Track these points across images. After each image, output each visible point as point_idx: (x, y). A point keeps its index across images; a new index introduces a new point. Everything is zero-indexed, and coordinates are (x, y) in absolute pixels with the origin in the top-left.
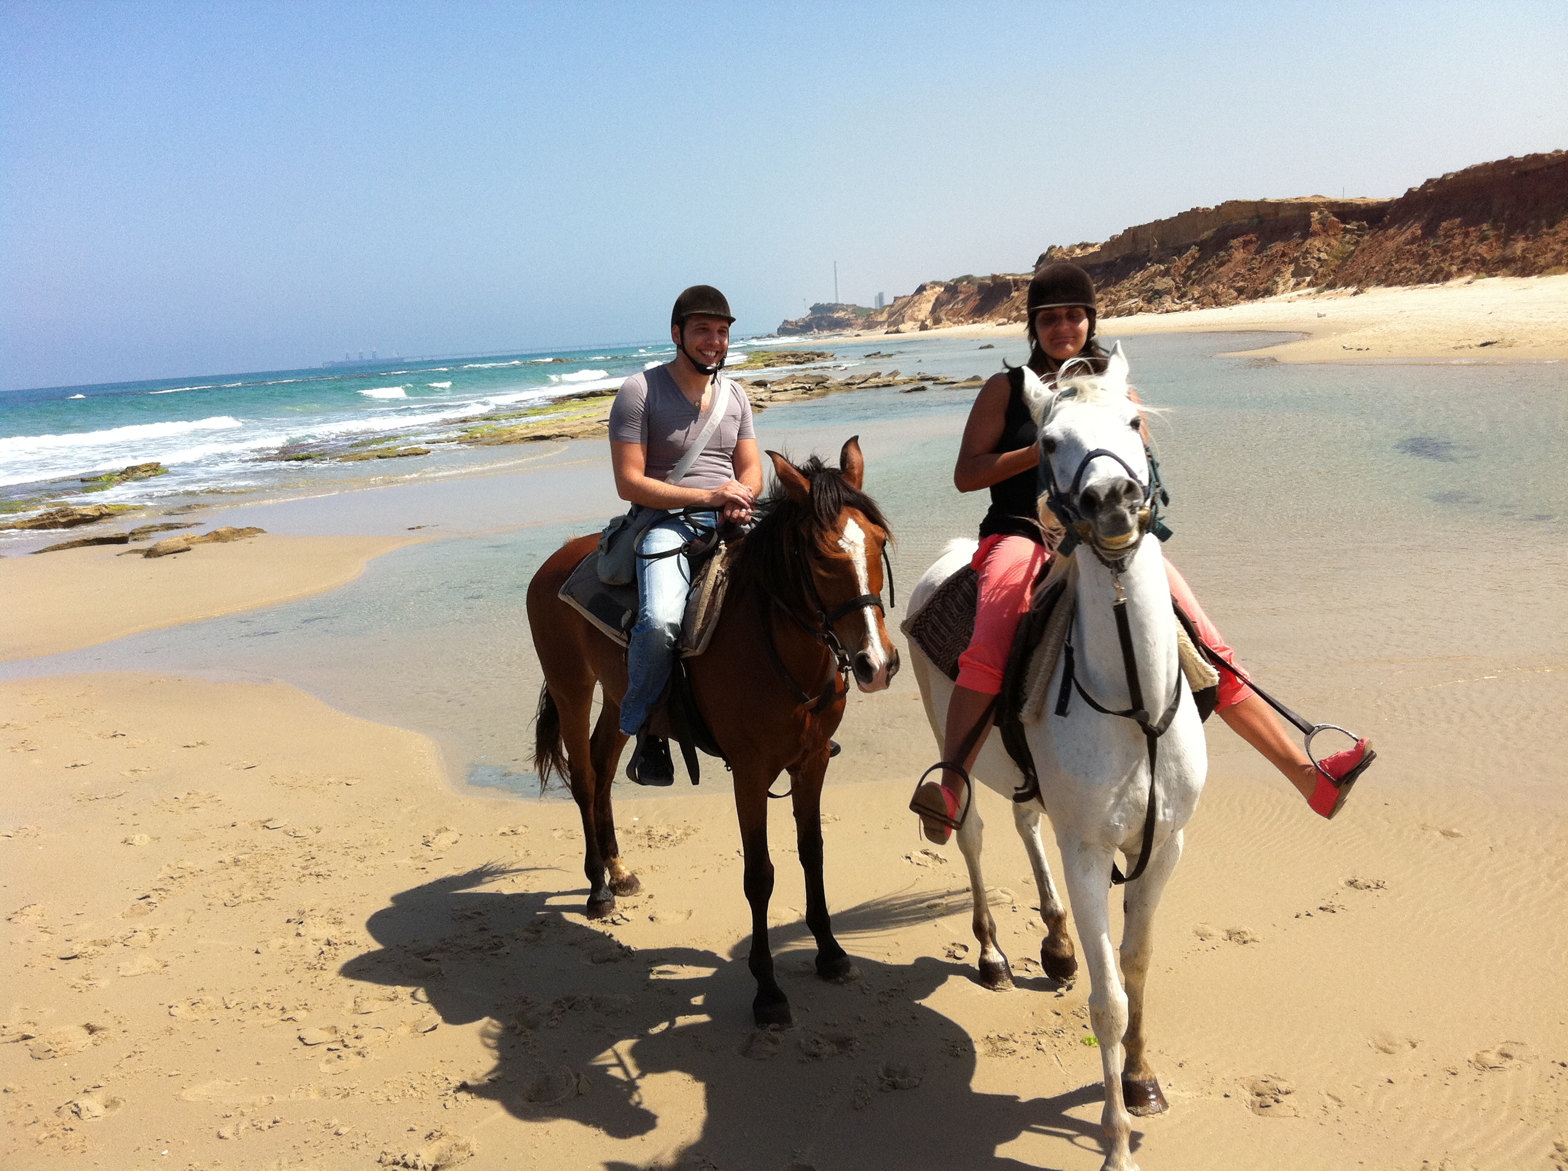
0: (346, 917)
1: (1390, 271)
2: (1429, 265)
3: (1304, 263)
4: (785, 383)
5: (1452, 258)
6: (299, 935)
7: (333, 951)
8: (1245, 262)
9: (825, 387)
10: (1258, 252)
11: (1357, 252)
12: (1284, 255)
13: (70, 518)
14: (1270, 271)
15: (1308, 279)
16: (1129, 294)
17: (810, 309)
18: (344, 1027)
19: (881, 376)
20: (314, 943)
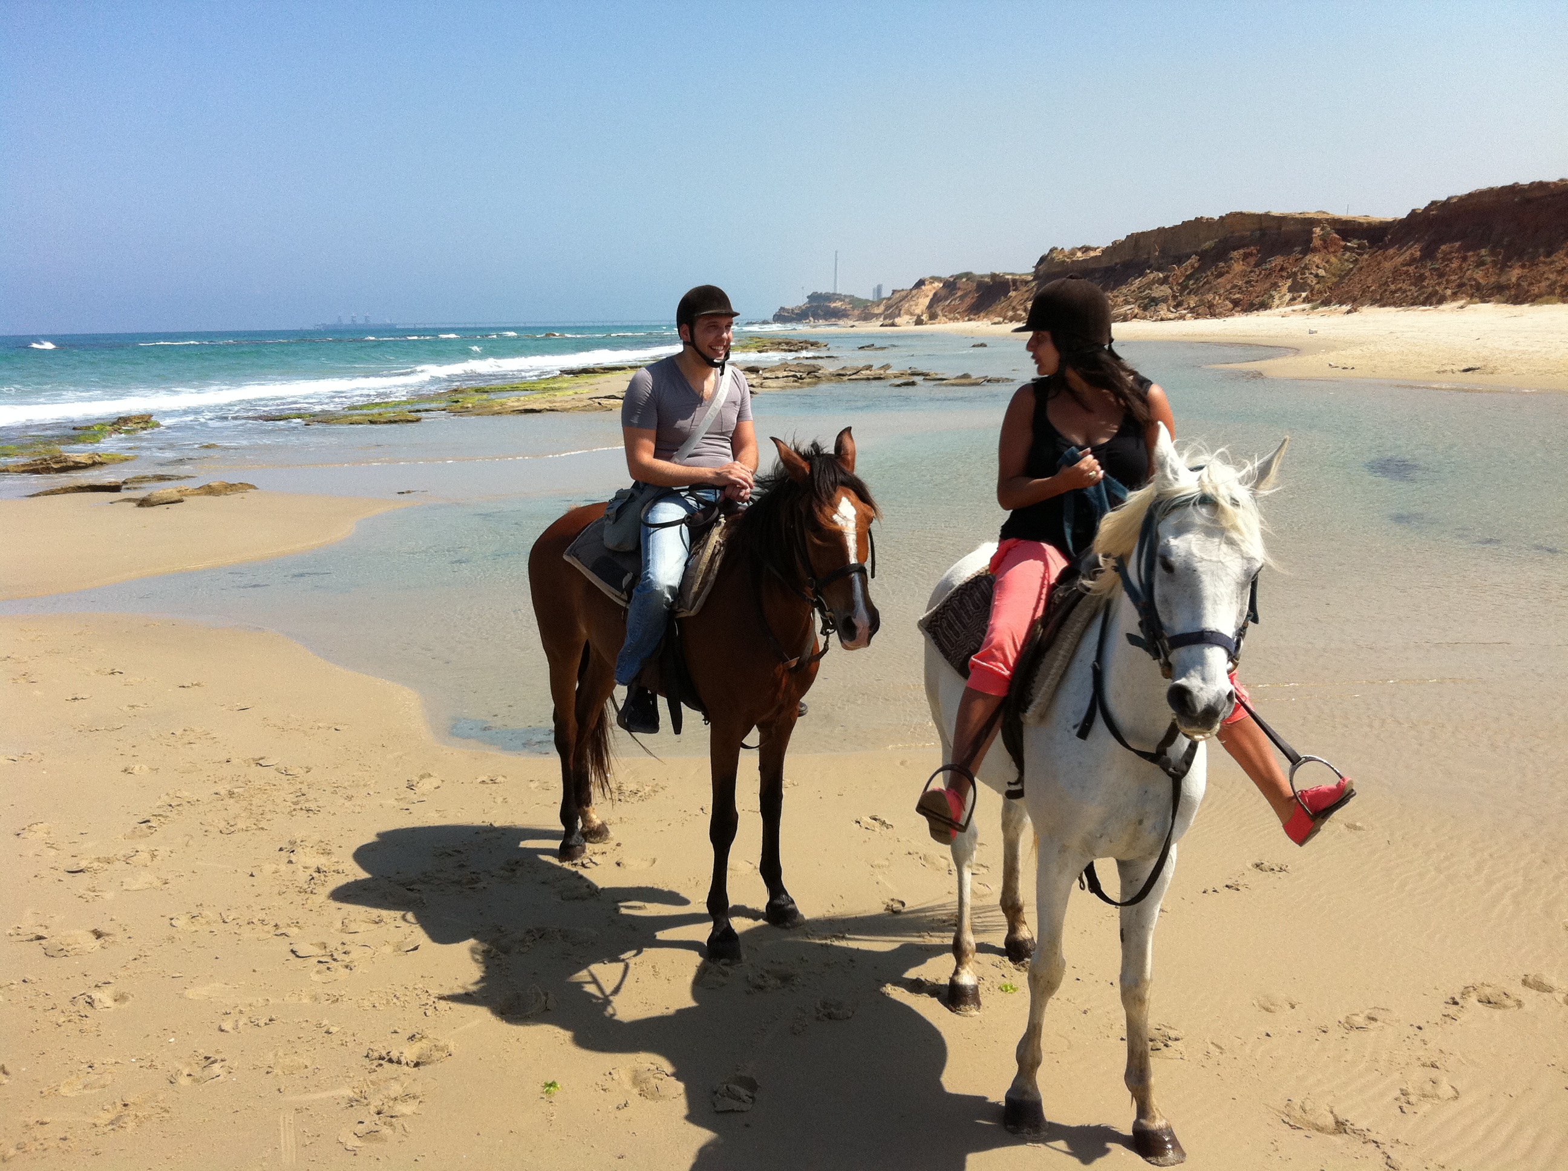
0: (334, 849)
1: (1385, 291)
2: (1424, 287)
3: (1301, 279)
4: (778, 370)
5: (1448, 281)
6: (290, 862)
7: (323, 878)
8: (1244, 274)
9: (816, 376)
10: (1256, 265)
11: (1355, 270)
12: (1282, 269)
13: (64, 464)
14: (1267, 285)
15: (1304, 295)
16: (1125, 300)
17: (808, 297)
18: (333, 944)
19: (873, 368)
20: (305, 870)
